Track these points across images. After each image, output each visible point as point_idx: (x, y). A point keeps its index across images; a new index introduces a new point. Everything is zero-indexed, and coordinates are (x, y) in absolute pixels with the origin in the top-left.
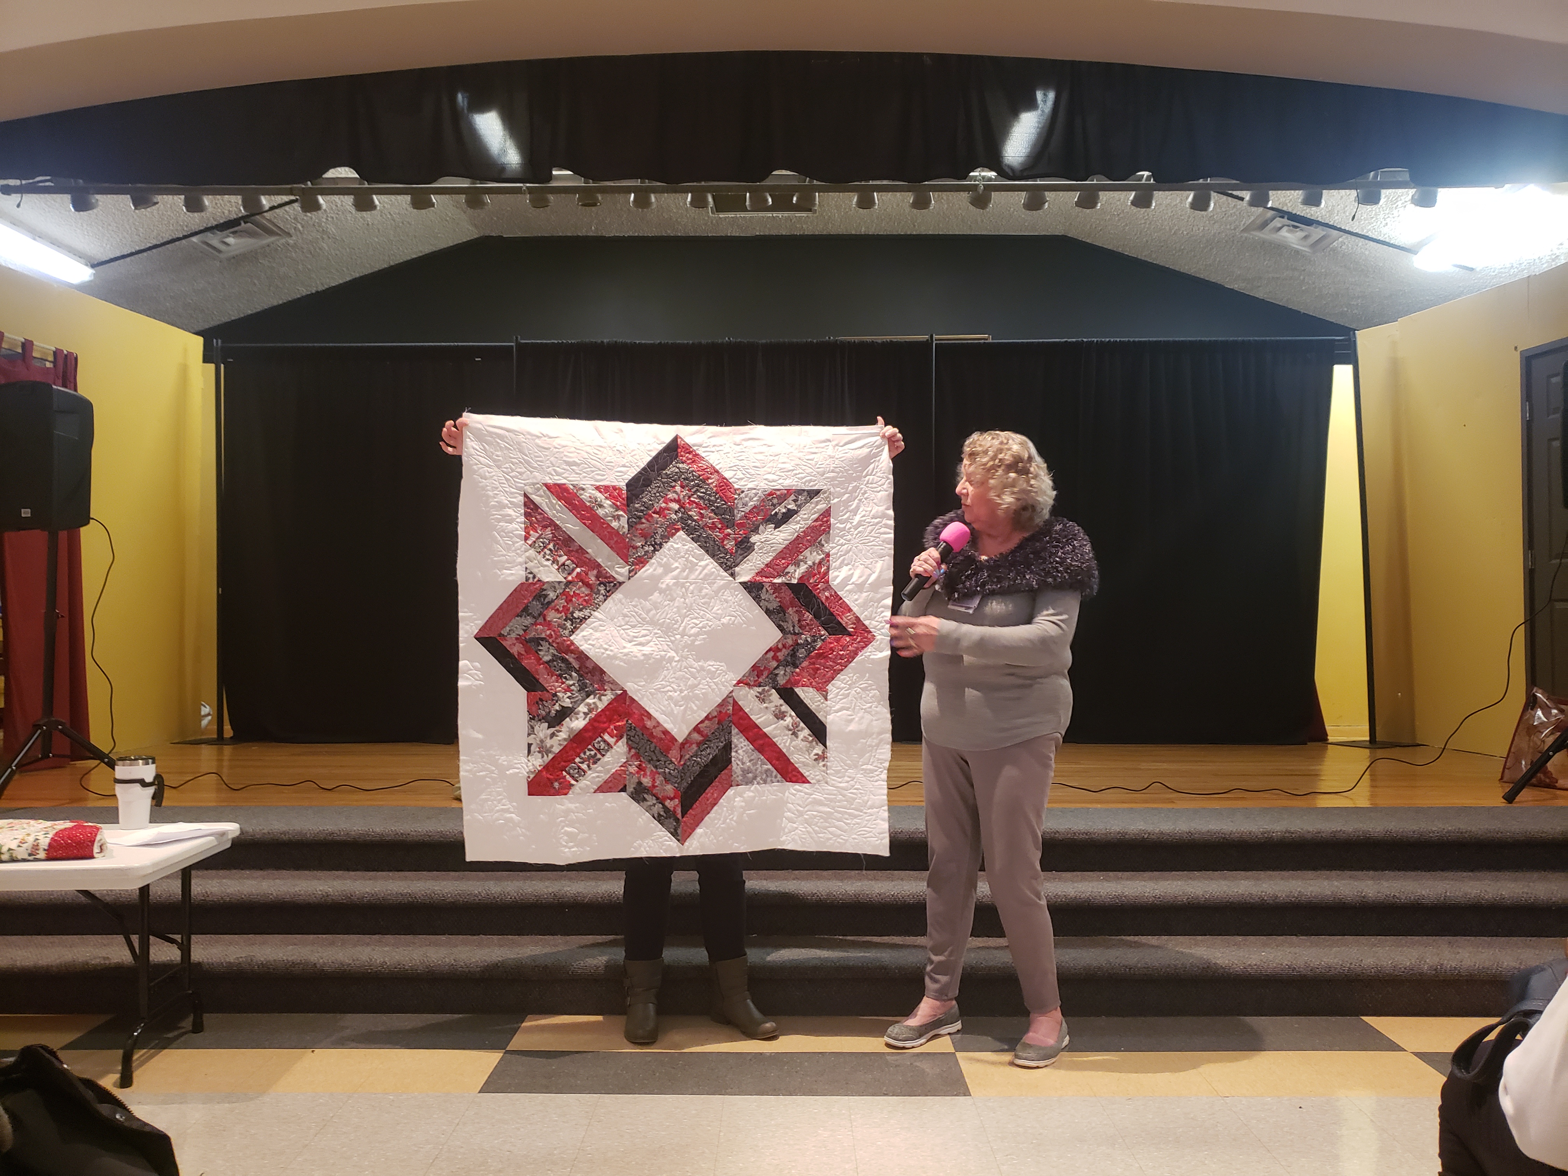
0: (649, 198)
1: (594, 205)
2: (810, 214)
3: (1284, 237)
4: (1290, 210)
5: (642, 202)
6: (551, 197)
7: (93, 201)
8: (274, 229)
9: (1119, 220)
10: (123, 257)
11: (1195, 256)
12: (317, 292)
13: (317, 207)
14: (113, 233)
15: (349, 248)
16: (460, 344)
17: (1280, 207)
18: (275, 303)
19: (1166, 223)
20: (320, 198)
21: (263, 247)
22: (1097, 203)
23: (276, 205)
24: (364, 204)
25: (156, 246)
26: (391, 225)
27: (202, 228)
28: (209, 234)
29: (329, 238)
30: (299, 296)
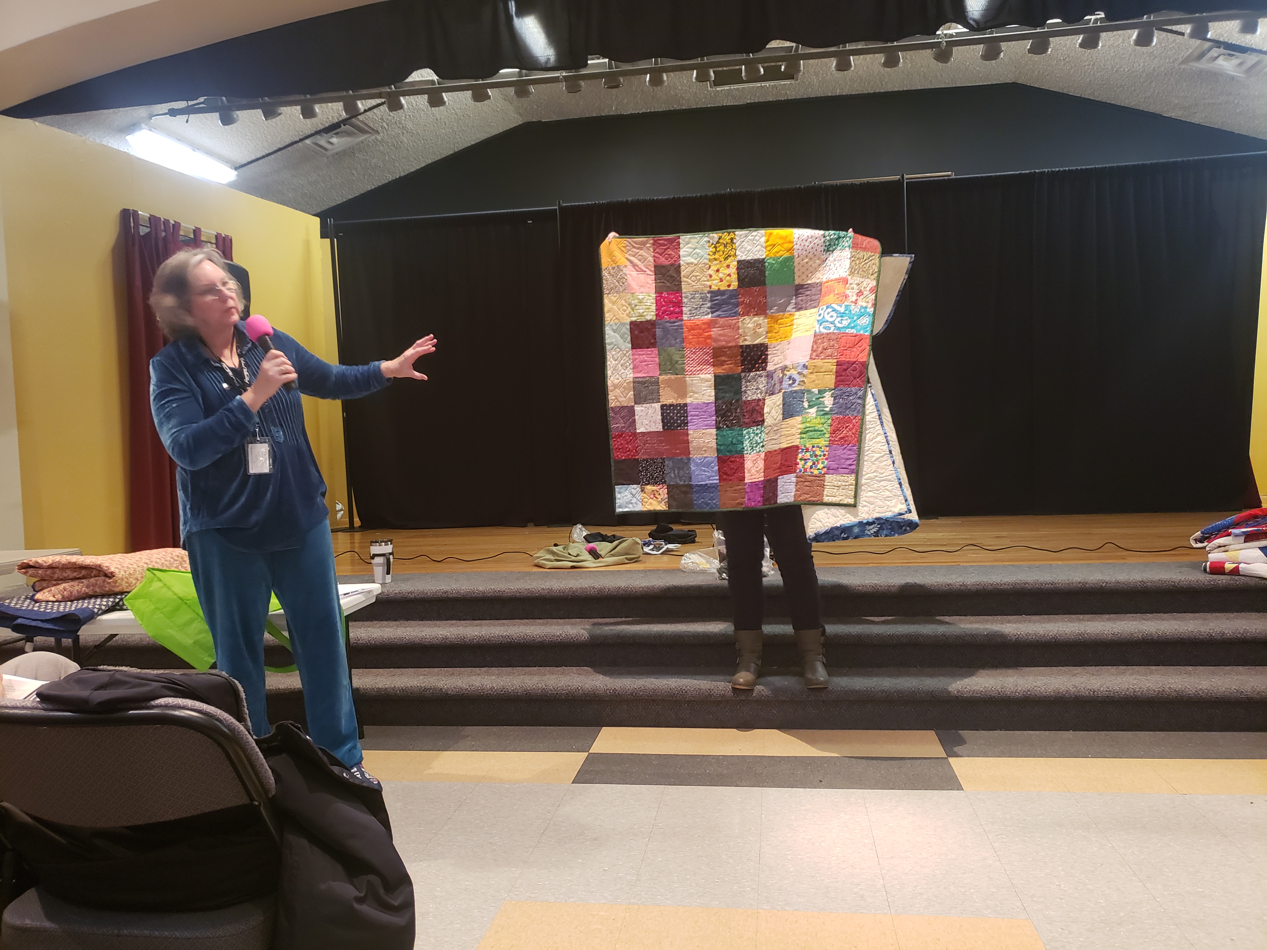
0: (662, 77)
1: (617, 86)
2: (793, 82)
3: (1219, 65)
4: (1226, 40)
5: (656, 81)
6: (582, 83)
7: (235, 116)
8: (366, 128)
9: (1064, 64)
10: (257, 159)
11: (1135, 91)
12: (400, 177)
13: (401, 107)
14: (249, 141)
15: (423, 140)
16: (515, 210)
17: (1217, 38)
18: (369, 189)
19: (1109, 63)
20: (402, 98)
21: (358, 144)
22: (1047, 49)
23: (367, 109)
24: (436, 101)
25: (280, 150)
26: (455, 118)
27: (313, 132)
28: (318, 137)
29: (408, 132)
30: (387, 182)
